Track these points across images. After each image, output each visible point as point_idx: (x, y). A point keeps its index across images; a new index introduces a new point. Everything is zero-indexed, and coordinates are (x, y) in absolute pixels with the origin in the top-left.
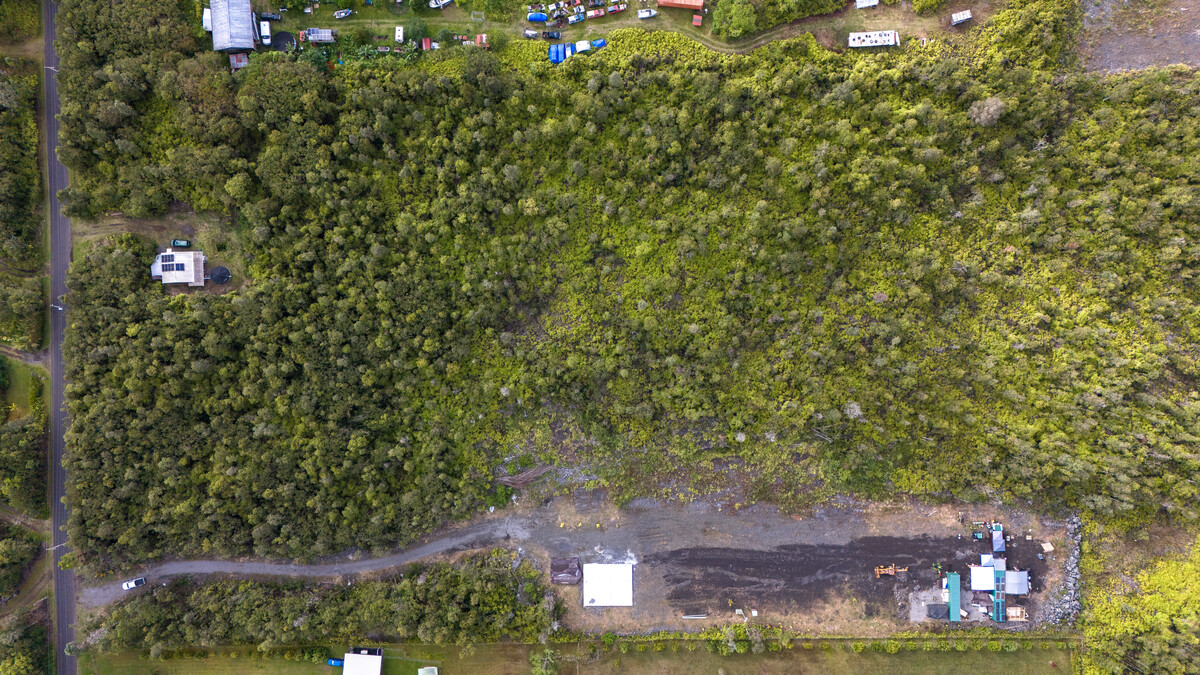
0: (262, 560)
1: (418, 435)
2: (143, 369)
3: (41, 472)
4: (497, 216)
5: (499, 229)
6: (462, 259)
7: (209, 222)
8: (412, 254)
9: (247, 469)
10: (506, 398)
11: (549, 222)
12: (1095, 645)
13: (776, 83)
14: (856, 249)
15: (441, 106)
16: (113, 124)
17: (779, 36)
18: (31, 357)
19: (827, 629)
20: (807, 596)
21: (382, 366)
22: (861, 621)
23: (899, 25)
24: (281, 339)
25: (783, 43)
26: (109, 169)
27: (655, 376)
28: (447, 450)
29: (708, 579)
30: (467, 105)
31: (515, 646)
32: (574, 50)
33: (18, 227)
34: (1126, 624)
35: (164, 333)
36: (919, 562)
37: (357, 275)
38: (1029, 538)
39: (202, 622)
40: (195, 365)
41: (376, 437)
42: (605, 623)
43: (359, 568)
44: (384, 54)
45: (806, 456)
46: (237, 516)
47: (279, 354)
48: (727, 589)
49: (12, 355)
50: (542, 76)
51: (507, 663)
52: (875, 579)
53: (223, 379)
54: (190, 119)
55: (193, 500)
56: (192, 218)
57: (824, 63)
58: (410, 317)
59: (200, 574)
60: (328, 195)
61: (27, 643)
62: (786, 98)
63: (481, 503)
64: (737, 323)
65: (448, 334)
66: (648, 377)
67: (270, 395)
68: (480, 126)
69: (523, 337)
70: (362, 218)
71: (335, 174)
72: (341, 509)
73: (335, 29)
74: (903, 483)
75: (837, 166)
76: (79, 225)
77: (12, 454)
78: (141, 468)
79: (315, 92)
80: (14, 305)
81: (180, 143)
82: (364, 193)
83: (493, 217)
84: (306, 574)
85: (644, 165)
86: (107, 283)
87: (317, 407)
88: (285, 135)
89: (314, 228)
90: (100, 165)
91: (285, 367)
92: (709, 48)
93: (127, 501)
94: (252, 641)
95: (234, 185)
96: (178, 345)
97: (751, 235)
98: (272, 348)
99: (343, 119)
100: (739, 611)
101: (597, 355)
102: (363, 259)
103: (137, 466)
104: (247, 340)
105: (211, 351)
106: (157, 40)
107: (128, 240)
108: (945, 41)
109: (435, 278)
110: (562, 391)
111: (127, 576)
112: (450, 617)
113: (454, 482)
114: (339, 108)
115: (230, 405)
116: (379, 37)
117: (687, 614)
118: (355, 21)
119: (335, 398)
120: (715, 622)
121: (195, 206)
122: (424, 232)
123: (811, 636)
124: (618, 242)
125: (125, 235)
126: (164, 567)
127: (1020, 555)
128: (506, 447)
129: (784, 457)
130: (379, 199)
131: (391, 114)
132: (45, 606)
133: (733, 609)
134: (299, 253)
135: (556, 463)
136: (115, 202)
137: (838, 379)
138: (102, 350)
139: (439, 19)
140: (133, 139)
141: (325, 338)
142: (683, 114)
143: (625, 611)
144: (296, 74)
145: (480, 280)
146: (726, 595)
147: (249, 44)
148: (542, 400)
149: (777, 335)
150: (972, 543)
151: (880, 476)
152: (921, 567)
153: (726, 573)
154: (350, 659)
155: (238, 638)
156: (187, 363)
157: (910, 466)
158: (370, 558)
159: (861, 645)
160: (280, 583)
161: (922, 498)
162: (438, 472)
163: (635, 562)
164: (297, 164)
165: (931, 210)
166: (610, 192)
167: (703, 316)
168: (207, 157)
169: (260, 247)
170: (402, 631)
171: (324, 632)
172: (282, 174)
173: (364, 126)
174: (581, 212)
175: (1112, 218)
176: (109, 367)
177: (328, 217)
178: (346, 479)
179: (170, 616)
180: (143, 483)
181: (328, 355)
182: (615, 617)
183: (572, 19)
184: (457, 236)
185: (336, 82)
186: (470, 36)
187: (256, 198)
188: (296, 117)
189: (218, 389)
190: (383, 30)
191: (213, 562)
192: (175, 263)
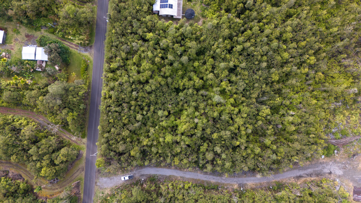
18: (83, 49)
43: (247, 181)
49: (72, 47)
59: (163, 176)
80: (81, 17)
84: (219, 181)
111: (124, 173)
126: (143, 170)
128: (334, 123)
132: (78, 186)
160: (205, 185)
191: (170, 170)
192: (168, 3)
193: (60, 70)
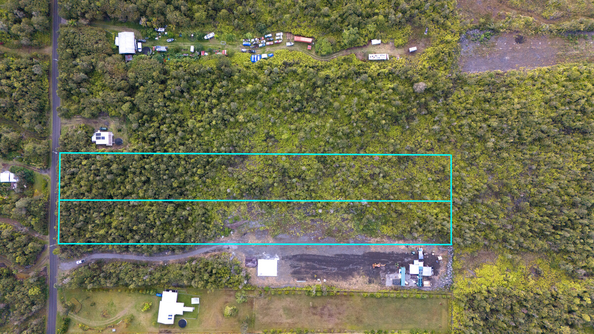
0: (132, 254)
1: (194, 207)
2: (88, 177)
3: (46, 217)
4: (228, 122)
5: (229, 127)
6: (214, 138)
7: (115, 121)
8: (194, 136)
9: (127, 218)
10: (230, 193)
11: (249, 124)
12: (457, 297)
13: (339, 73)
14: (369, 139)
15: (208, 78)
16: (79, 81)
17: (342, 54)
18: (43, 171)
19: (354, 288)
20: (345, 275)
21: (181, 179)
22: (366, 285)
23: (389, 51)
24: (142, 167)
25: (343, 58)
26: (77, 99)
27: (289, 186)
28: (206, 213)
29: (307, 267)
30: (218, 78)
31: (230, 291)
32: (261, 58)
33: (40, 120)
34: (470, 289)
35: (96, 164)
36: (390, 263)
37: (172, 143)
38: (433, 254)
39: (108, 277)
40: (108, 177)
41: (178, 207)
42: (266, 283)
43: (170, 258)
44: (186, 57)
45: (347, 219)
46: (122, 236)
47: (141, 173)
48: (314, 271)
49: (36, 171)
50: (247, 67)
51: (227, 297)
52: (372, 268)
53: (118, 182)
54: (109, 81)
55: (105, 229)
56: (109, 119)
57: (359, 66)
58: (193, 161)
59: (107, 259)
60: (161, 112)
61: (39, 283)
62: (342, 79)
63: (219, 234)
64: (322, 167)
65: (207, 167)
66: (286, 187)
67: (137, 189)
68: (222, 87)
69: (237, 169)
70: (175, 121)
71: (165, 104)
72: (163, 235)
73: (167, 46)
74: (385, 231)
75: (362, 106)
76: (64, 121)
77: (36, 209)
78: (86, 216)
79: (158, 72)
80: (38, 151)
81: (105, 89)
82: (176, 111)
83: (226, 122)
84: (149, 260)
85: (287, 104)
86: (74, 144)
87: (155, 194)
88: (146, 88)
89: (156, 124)
90: (73, 97)
91: (143, 179)
92: (314, 58)
93: (80, 228)
94: (127, 285)
95: (126, 107)
96: (102, 168)
97: (327, 132)
98: (138, 171)
99: (169, 82)
100: (319, 280)
101: (266, 177)
102: (175, 137)
103: (84, 215)
104: (128, 167)
105: (115, 171)
106: (97, 50)
107: (83, 127)
108: (407, 58)
109: (203, 145)
110: (252, 191)
111: (78, 258)
112: (205, 278)
113: (208, 225)
114: (167, 77)
115: (121, 193)
116: (184, 50)
117: (298, 280)
118: (175, 43)
119: (162, 191)
120: (309, 284)
121: (110, 114)
122: (199, 128)
123: (347, 290)
124: (276, 133)
125: (82, 125)
126: (93, 255)
127: (430, 261)
128: (229, 213)
129: (338, 219)
130: (182, 114)
131: (187, 81)
132: (45, 269)
133: (316, 279)
134: (150, 134)
135: (249, 219)
136: (79, 112)
137: (360, 190)
138: (72, 170)
139: (208, 43)
140: (87, 88)
141: (159, 167)
142: (302, 85)
143: (274, 278)
144: (151, 64)
145: (221, 146)
146: (314, 273)
147: (133, 52)
148: (244, 195)
149: (337, 171)
150: (411, 256)
151: (375, 228)
152: (391, 264)
153: (314, 264)
154: (165, 293)
155: (121, 283)
156: (105, 176)
157: (388, 225)
158: (174, 254)
159: (366, 294)
160: (139, 263)
161: (391, 237)
162: (202, 221)
163: (278, 259)
164: (150, 99)
165: (399, 125)
166: (273, 114)
167: (308, 163)
168: (115, 96)
169: (135, 131)
170: (185, 282)
171: (155, 282)
172: (144, 103)
173: (177, 85)
174: (262, 121)
175: (468, 130)
176: (75, 176)
177: (162, 120)
178: (166, 223)
179: (95, 274)
180: (86, 222)
181: (160, 174)
182: (270, 280)
183: (260, 45)
184: (212, 129)
185: (166, 67)
186: (220, 50)
187: (134, 112)
188: (150, 82)
189: (117, 186)
190: (186, 47)
191: (112, 255)
192: (101, 136)
193: (27, 188)
